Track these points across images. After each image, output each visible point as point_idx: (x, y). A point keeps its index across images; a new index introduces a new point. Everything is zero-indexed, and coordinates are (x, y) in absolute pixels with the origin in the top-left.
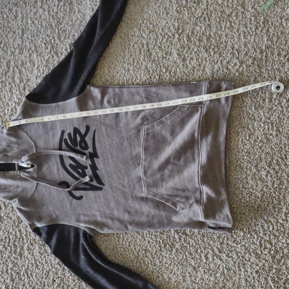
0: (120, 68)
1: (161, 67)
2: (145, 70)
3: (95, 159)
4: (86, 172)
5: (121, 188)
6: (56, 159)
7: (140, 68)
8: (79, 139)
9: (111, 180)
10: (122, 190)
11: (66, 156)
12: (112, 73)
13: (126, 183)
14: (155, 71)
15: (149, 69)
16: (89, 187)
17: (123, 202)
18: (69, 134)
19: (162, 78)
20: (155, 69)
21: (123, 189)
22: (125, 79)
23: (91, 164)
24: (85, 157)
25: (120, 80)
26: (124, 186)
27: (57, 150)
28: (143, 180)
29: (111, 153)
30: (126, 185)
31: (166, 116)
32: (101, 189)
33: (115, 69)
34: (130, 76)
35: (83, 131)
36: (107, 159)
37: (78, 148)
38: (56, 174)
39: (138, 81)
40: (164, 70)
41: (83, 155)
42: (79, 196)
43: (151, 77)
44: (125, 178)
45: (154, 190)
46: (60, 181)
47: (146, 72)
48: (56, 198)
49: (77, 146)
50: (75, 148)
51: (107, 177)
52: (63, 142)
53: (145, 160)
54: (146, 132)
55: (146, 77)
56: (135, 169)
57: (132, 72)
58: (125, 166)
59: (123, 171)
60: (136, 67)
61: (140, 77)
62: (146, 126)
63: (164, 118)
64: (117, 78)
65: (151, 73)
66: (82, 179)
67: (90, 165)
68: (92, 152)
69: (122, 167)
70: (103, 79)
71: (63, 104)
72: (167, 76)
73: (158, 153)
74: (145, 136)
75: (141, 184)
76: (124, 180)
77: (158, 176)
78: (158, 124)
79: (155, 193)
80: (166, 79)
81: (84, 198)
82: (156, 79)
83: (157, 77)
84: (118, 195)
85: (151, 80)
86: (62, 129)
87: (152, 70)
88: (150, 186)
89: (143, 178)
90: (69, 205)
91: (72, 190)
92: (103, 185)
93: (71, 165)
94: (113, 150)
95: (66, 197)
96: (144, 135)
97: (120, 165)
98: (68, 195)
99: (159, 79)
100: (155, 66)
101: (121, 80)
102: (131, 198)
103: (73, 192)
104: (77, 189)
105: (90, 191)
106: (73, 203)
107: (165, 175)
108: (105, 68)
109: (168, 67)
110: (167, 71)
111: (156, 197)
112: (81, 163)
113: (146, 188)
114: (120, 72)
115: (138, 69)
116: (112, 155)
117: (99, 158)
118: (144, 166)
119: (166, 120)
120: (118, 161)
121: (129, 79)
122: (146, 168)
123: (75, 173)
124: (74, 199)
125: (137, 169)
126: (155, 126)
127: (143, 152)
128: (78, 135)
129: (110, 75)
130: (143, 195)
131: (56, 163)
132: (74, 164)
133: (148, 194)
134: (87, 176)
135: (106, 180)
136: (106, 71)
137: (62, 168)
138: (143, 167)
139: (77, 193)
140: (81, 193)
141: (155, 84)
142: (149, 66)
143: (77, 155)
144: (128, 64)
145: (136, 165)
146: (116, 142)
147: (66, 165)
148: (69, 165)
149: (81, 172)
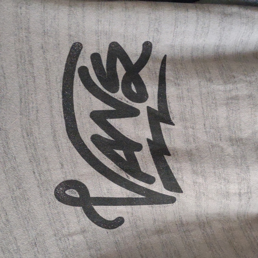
3: (162, 125)
6: (52, 118)
8: (121, 71)
9: (200, 180)
16: (141, 196)
18: (95, 58)
23: (151, 138)
32: (172, 200)
36: (193, 128)
37: (119, 95)
50: (110, 94)
51: (190, 173)
52: (76, 74)
67: (148, 140)
68: (157, 110)
86: (76, 40)
93: (95, 139)
112: (125, 134)
117: (172, 124)
123: (108, 160)
132: (104, 135)
135: (187, 181)
139: (109, 212)
140: (118, 212)
147: (83, 137)
148: (90, 137)
149: (125, 159)
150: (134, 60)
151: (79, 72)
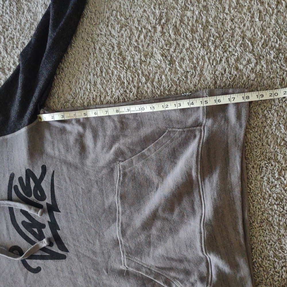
0: (84, 81)
1: (138, 76)
2: (118, 82)
3: (54, 212)
4: (44, 233)
5: (91, 256)
6: (5, 214)
7: (110, 79)
8: (32, 185)
9: (77, 244)
10: (92, 260)
11: (17, 210)
12: (73, 89)
13: (97, 248)
14: (131, 82)
15: (123, 80)
16: (48, 254)
17: (95, 277)
18: (20, 179)
19: (141, 92)
20: (131, 79)
21: (94, 258)
22: (91, 97)
23: (50, 221)
24: (40, 211)
25: (84, 98)
26: (94, 253)
27: (6, 200)
28: (121, 244)
29: (75, 204)
30: (98, 251)
31: (149, 147)
32: (64, 257)
33: (77, 84)
34: (97, 93)
35: (38, 173)
36: (70, 213)
37: (33, 198)
38: (6, 236)
39: (108, 98)
40: (144, 80)
41: (37, 209)
42: (35, 268)
43: (125, 91)
44: (96, 241)
45: (137, 259)
46: (11, 246)
47: (119, 84)
48: (7, 271)
49: (30, 196)
50: (28, 198)
51: (71, 240)
53: (123, 213)
54: (121, 172)
55: (119, 91)
56: (109, 227)
57: (99, 86)
58: (95, 223)
59: (93, 231)
60: (105, 78)
61: (112, 92)
62: (121, 163)
63: (146, 149)
64: (80, 97)
65: (126, 85)
66: (38, 243)
67: (48, 222)
68: (51, 204)
69: (92, 224)
70: (62, 99)
71: (12, 137)
72: (148, 88)
73: (139, 202)
74: (121, 179)
75: (119, 250)
76: (94, 244)
77: (142, 238)
78: (139, 159)
79: (139, 264)
80: (146, 92)
81: (42, 271)
82: (134, 93)
83: (134, 90)
84: (88, 266)
85: (126, 96)
86: (12, 172)
87: (127, 81)
88: (131, 254)
89: (121, 241)
90: (22, 280)
91: (26, 259)
92: (67, 251)
93: (23, 223)
94: (79, 200)
95: (19, 269)
96: (120, 176)
97: (88, 221)
98: (22, 265)
99: (138, 92)
100: (131, 75)
101: (86, 99)
102: (105, 272)
103: (28, 261)
104: (32, 257)
105: (49, 261)
106: (28, 278)
107: (152, 236)
108: (65, 85)
109: (150, 75)
110: (147, 80)
111: (141, 271)
112: (36, 219)
113: (125, 257)
114: (84, 88)
115: (108, 81)
116: (77, 207)
117: (60, 212)
118: (122, 224)
119: (149, 154)
120: (86, 216)
121: (96, 96)
122: (124, 226)
123: (30, 234)
124: (29, 272)
125: (112, 227)
126: (134, 161)
127: (119, 201)
128: (31, 180)
129: (71, 92)
130: (122, 267)
131: (6, 220)
132: (27, 220)
133: (128, 266)
134: (45, 238)
135: (71, 245)
136: (66, 88)
137: (13, 227)
138: (120, 224)
139: (34, 264)
140: (38, 264)
141: (132, 100)
142: (122, 76)
143: (30, 209)
144: (94, 75)
145: (111, 221)
146: (82, 188)
147: (18, 223)
148: (21, 222)
149: (37, 232)
150: (38, 177)
151: (14, 189)
